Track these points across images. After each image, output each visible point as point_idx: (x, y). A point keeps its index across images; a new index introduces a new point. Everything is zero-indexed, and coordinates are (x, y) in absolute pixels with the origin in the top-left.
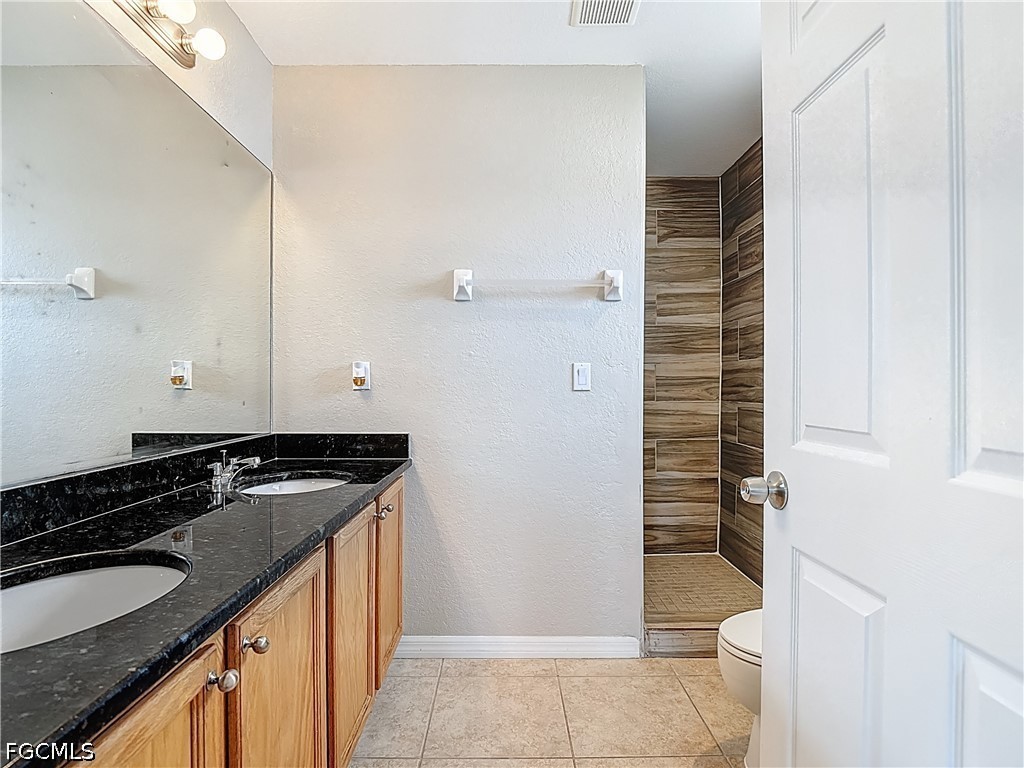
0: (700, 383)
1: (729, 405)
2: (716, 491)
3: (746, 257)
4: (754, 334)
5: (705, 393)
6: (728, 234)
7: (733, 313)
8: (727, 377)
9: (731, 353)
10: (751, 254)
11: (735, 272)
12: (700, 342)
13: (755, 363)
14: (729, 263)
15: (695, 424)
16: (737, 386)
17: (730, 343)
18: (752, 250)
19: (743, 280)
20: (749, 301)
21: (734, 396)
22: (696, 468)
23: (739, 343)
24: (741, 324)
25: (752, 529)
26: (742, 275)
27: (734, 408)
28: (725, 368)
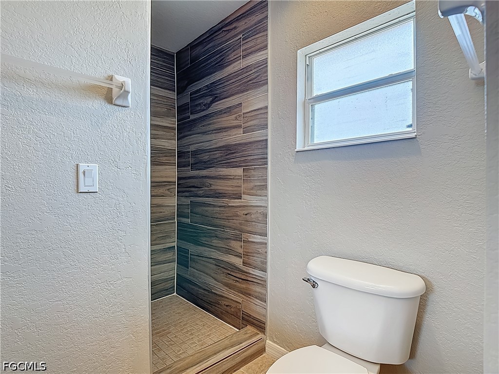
0: (164, 185)
1: (183, 199)
2: (174, 254)
3: (196, 105)
4: (202, 155)
5: (167, 192)
6: (181, 91)
7: (185, 141)
8: (181, 182)
9: (184, 166)
10: (200, 104)
11: (187, 115)
12: (165, 158)
13: (203, 173)
14: (182, 109)
15: (161, 212)
16: (190, 187)
17: (184, 160)
18: (201, 101)
19: (194, 120)
20: (199, 134)
21: (187, 194)
22: (162, 241)
23: (191, 160)
24: (192, 148)
25: (202, 277)
26: (192, 117)
27: (187, 201)
28: (180, 176)
